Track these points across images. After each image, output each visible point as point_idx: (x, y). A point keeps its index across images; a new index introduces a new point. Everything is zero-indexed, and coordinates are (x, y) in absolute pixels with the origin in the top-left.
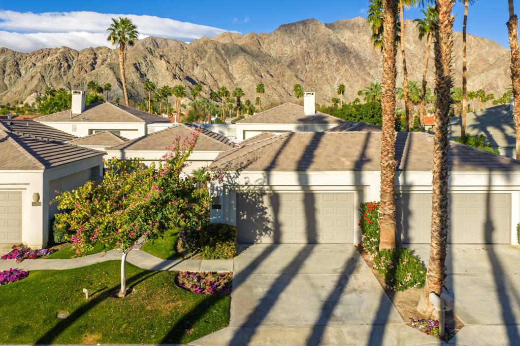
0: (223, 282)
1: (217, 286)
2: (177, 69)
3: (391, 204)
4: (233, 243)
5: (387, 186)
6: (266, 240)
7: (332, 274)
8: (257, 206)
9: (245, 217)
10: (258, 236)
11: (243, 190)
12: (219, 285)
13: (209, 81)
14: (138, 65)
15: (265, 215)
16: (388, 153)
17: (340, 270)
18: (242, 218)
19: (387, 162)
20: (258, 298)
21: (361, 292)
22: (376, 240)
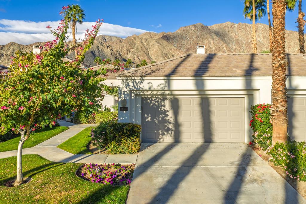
0: (123, 173)
1: (118, 176)
2: (117, 54)
3: (284, 101)
4: (137, 139)
5: (279, 85)
6: (168, 139)
7: (230, 166)
8: (159, 109)
9: (149, 119)
10: (161, 136)
11: (147, 95)
12: (120, 175)
13: (137, 62)
14: (93, 52)
15: (167, 117)
16: (280, 54)
17: (237, 163)
18: (147, 120)
19: (278, 62)
20: (157, 187)
21: (262, 182)
22: (269, 135)
